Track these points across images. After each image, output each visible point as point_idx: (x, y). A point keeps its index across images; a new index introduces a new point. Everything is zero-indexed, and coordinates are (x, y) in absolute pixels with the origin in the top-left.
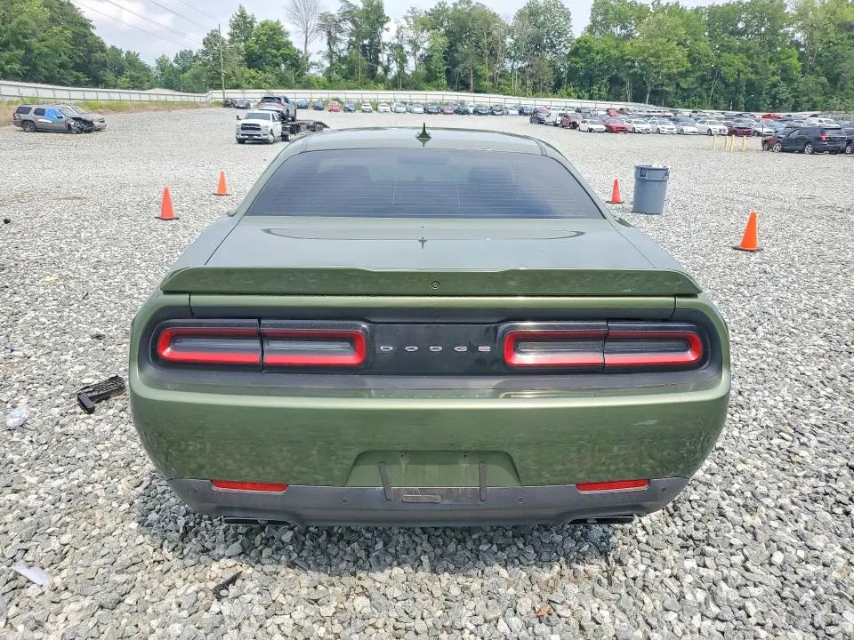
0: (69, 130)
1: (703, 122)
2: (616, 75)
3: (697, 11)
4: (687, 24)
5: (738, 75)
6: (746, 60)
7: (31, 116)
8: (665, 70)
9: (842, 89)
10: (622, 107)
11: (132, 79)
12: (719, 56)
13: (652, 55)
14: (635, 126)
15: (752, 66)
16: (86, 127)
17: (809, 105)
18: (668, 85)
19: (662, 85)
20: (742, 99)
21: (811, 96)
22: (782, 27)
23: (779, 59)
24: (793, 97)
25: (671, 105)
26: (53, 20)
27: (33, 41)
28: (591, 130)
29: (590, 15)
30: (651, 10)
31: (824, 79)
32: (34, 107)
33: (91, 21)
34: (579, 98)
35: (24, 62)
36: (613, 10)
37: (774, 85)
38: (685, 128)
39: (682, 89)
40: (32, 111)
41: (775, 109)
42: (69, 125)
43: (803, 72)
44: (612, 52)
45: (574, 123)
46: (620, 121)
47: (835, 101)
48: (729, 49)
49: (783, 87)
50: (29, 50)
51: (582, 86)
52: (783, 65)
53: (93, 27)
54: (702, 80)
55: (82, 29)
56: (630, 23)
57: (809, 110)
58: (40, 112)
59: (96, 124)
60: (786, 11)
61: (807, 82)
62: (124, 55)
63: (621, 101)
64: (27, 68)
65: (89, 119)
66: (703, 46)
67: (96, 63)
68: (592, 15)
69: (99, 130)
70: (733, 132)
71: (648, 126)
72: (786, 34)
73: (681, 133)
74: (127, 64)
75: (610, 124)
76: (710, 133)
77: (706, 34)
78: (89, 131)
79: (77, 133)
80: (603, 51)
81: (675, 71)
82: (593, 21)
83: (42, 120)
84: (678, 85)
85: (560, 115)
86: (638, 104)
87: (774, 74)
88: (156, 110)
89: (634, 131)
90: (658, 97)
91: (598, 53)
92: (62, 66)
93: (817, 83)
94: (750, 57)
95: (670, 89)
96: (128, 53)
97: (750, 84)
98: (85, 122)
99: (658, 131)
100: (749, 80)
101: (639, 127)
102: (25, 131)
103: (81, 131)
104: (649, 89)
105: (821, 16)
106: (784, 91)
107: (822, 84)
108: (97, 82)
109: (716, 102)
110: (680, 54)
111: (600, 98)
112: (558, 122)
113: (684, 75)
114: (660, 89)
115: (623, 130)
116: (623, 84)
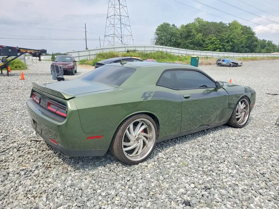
0: (230, 66)
7: (221, 62)
11: (267, 49)
16: (236, 65)
26: (242, 33)
27: (236, 41)
32: (222, 59)
33: (255, 32)
35: (231, 46)
40: (221, 61)
42: (230, 64)
50: (234, 43)
53: (255, 34)
55: (251, 35)
58: (223, 61)
59: (239, 64)
62: (267, 42)
64: (232, 48)
65: (237, 63)
67: (253, 45)
69: (240, 66)
74: (267, 45)
78: (236, 66)
79: (232, 67)
83: (223, 63)
88: (268, 60)
92: (242, 47)
96: (269, 41)
98: (235, 63)
102: (218, 66)
103: (233, 66)
108: (252, 51)
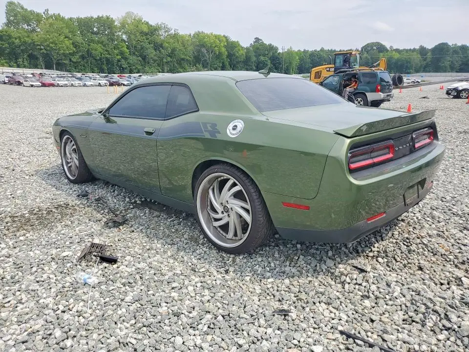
1: (95, 80)
2: (32, 53)
3: (71, 19)
4: (68, 26)
5: (101, 55)
6: (103, 47)
8: (62, 52)
9: (148, 63)
10: (41, 72)
12: (89, 45)
13: (52, 43)
14: (59, 82)
15: (106, 51)
17: (136, 71)
18: (65, 60)
19: (61, 60)
20: (105, 68)
21: (136, 66)
22: (116, 32)
23: (119, 48)
24: (129, 67)
25: (69, 71)
28: (32, 86)
29: (5, 16)
30: (44, 16)
31: (140, 58)
34: (10, 66)
36: (20, 14)
37: (119, 61)
38: (87, 83)
39: (73, 62)
41: (121, 73)
43: (130, 54)
44: (27, 39)
45: (19, 82)
46: (47, 80)
47: (147, 68)
48: (93, 41)
49: (123, 62)
51: (10, 59)
52: (121, 51)
54: (83, 57)
56: (33, 23)
57: (137, 73)
60: (115, 24)
61: (133, 59)
63: (38, 68)
66: (79, 39)
68: (7, 16)
70: (112, 84)
71: (66, 82)
72: (118, 36)
73: (85, 85)
75: (43, 82)
76: (100, 85)
77: (79, 32)
80: (19, 37)
81: (68, 52)
82: (8, 20)
84: (70, 60)
85: (7, 77)
86: (50, 70)
87: (117, 55)
89: (58, 85)
90: (60, 67)
91: (16, 39)
93: (137, 60)
94: (104, 46)
95: (67, 62)
97: (107, 60)
99: (72, 85)
100: (106, 58)
101: (61, 83)
104: (55, 62)
105: (132, 27)
106: (124, 64)
107: (139, 60)
109: (93, 69)
110: (68, 43)
111: (25, 67)
112: (6, 81)
113: (73, 54)
114: (60, 61)
115: (52, 85)
116: (37, 58)
